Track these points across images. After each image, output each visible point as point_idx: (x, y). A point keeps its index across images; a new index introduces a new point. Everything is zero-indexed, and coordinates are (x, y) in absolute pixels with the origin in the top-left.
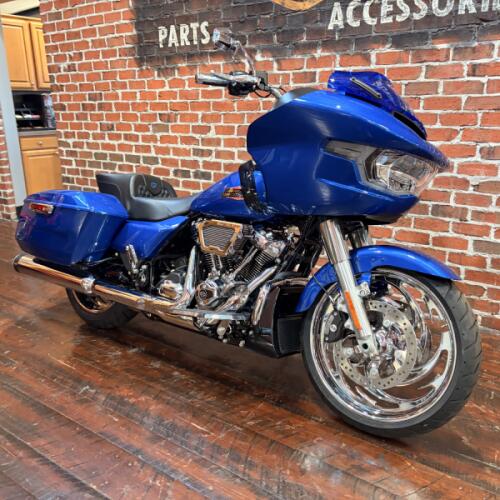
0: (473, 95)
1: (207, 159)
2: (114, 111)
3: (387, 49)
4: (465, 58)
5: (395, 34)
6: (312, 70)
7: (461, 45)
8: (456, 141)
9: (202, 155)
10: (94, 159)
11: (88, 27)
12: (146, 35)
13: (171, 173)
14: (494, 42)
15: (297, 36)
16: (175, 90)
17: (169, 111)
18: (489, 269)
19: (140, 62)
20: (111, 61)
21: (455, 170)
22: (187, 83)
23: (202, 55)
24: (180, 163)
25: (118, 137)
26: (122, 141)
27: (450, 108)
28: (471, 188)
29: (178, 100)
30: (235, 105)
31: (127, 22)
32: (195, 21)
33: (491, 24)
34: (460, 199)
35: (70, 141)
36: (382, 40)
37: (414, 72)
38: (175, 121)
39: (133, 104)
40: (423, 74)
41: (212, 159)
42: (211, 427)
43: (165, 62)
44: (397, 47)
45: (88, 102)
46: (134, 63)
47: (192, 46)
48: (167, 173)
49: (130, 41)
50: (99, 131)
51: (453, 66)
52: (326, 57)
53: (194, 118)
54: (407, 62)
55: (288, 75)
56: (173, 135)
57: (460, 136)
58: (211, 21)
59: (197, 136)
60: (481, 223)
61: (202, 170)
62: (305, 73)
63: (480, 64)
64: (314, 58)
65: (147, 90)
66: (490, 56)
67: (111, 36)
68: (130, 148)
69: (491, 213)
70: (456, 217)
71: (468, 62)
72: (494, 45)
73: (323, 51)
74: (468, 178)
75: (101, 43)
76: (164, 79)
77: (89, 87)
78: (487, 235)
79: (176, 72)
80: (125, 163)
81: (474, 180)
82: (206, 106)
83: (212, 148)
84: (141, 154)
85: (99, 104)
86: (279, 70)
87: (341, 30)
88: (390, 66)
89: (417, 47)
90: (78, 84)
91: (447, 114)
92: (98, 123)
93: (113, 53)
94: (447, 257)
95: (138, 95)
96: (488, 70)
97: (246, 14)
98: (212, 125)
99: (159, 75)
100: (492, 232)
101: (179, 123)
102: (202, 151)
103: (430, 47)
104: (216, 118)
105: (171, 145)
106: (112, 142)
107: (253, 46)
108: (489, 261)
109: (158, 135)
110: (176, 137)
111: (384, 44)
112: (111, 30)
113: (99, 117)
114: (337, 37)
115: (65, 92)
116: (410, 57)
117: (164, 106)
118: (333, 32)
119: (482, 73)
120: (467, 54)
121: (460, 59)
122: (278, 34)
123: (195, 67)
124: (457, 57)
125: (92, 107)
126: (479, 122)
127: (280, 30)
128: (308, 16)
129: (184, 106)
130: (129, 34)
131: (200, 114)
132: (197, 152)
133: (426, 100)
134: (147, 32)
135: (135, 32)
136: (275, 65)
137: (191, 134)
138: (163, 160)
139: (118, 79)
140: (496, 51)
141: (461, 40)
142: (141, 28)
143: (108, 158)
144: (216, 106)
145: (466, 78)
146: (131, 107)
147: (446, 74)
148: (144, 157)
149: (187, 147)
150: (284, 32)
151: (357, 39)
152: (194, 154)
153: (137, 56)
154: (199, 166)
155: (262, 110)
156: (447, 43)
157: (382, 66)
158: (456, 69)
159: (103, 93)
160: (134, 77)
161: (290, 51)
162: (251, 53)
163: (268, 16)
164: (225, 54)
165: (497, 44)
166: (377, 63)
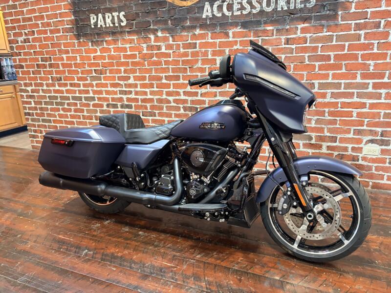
0: (288, 55)
1: (130, 96)
2: (61, 69)
3: (238, 29)
4: (282, 35)
5: (242, 21)
6: (194, 41)
7: (280, 27)
9: (126, 94)
10: (48, 100)
11: (37, 14)
12: (81, 19)
13: (105, 106)
14: (298, 26)
15: (183, 21)
16: (104, 54)
17: (101, 68)
19: (78, 37)
20: (56, 36)
22: (113, 50)
23: (122, 33)
24: (110, 99)
25: (66, 85)
26: (69, 88)
29: (107, 61)
31: (67, 11)
32: (116, 11)
33: (296, 16)
35: (29, 89)
36: (235, 25)
38: (106, 74)
39: (75, 64)
41: (133, 96)
42: (176, 263)
43: (96, 37)
44: (244, 29)
45: (40, 63)
46: (74, 38)
47: (115, 27)
48: (101, 106)
49: (69, 23)
50: (50, 81)
51: (276, 39)
52: (202, 34)
53: (119, 71)
54: (250, 37)
55: (179, 45)
56: (104, 82)
58: (127, 12)
59: (121, 82)
61: (126, 103)
62: (190, 43)
63: (291, 38)
64: (195, 34)
65: (84, 54)
66: (296, 33)
67: (55, 20)
68: (75, 92)
71: (284, 37)
72: (298, 28)
73: (200, 30)
75: (48, 24)
76: (96, 47)
77: (41, 53)
79: (105, 43)
80: (71, 101)
82: (127, 64)
83: (132, 90)
84: (83, 95)
85: (49, 64)
86: (173, 41)
87: (210, 19)
88: (241, 39)
89: (256, 29)
90: (32, 51)
92: (50, 76)
93: (58, 31)
95: (78, 58)
96: (296, 41)
97: (149, 8)
98: (131, 76)
99: (92, 46)
101: (108, 75)
102: (125, 91)
103: (263, 28)
104: (134, 71)
105: (103, 89)
106: (61, 88)
107: (156, 27)
108: (301, 145)
109: (94, 83)
110: (107, 84)
111: (236, 26)
112: (55, 16)
113: (51, 73)
114: (208, 22)
115: (22, 57)
116: (252, 34)
117: (98, 65)
118: (206, 19)
119: (292, 43)
120: (283, 33)
121: (280, 35)
122: (171, 20)
123: (118, 40)
124: (278, 34)
125: (45, 66)
126: (292, 69)
127: (173, 18)
128: (189, 10)
129: (112, 64)
130: (69, 19)
131: (122, 69)
132: (122, 92)
134: (81, 17)
136: (171, 39)
137: (117, 81)
138: (98, 98)
139: (62, 48)
140: (299, 30)
141: (280, 25)
142: (77, 15)
143: (59, 99)
144: (133, 64)
145: (284, 46)
146: (73, 66)
147: (272, 44)
148: (85, 97)
149: (115, 89)
150: (175, 19)
151: (220, 24)
152: (120, 94)
153: (75, 33)
154: (124, 101)
155: (164, 66)
156: (272, 26)
157: (236, 39)
158: (278, 41)
159: (52, 57)
160: (75, 47)
161: (180, 30)
162: (155, 32)
163: (164, 9)
164: (137, 32)
165: (300, 27)
166: (233, 38)
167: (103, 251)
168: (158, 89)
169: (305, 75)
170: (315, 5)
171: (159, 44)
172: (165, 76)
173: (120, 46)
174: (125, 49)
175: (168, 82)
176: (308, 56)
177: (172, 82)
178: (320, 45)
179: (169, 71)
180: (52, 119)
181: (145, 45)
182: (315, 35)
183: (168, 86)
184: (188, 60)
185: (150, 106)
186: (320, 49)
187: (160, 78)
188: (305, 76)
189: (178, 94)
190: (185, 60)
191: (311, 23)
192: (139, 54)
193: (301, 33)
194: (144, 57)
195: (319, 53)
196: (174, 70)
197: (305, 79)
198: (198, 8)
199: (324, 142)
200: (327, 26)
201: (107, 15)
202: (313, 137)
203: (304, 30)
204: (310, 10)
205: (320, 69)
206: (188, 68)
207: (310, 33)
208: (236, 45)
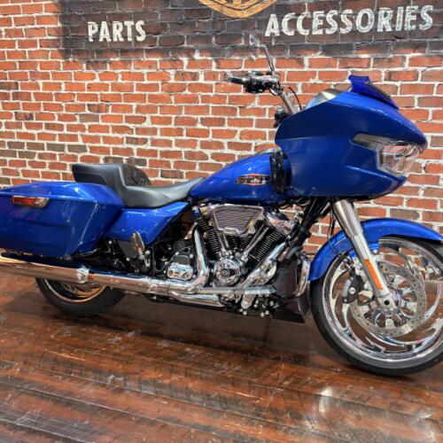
1: (143, 147)
2: (33, 101)
3: (318, 55)
4: (383, 67)
5: (325, 43)
7: (380, 56)
9: (137, 144)
10: (7, 148)
12: (72, 29)
13: (101, 160)
14: (405, 55)
15: (235, 40)
16: (106, 82)
17: (100, 102)
19: (65, 54)
20: (29, 52)
23: (137, 51)
24: (111, 151)
25: (39, 126)
26: (43, 130)
29: (110, 92)
30: (172, 98)
31: (50, 14)
32: (129, 19)
33: (404, 40)
36: (314, 49)
37: (341, 76)
38: (107, 111)
39: (57, 95)
41: (148, 147)
42: (256, 393)
43: (95, 55)
44: (327, 55)
46: (59, 56)
47: (126, 42)
48: (96, 160)
49: (53, 32)
50: (13, 120)
51: (374, 72)
52: (263, 59)
53: (128, 109)
54: (335, 67)
55: (226, 73)
56: (104, 124)
58: (147, 20)
59: (131, 126)
60: (396, 195)
61: (136, 157)
62: (244, 72)
63: (394, 72)
64: (251, 60)
65: (73, 81)
66: (402, 65)
67: (30, 27)
68: (53, 137)
71: (385, 70)
72: (405, 57)
73: (261, 54)
75: (18, 33)
76: (93, 71)
77: (2, 76)
78: (401, 204)
79: (108, 65)
80: (46, 151)
82: (142, 98)
83: (148, 137)
84: (66, 143)
85: (14, 93)
86: (218, 68)
87: (277, 38)
88: (321, 70)
89: (344, 56)
92: (13, 112)
93: (33, 44)
95: (63, 86)
96: (402, 76)
97: (184, 17)
98: (148, 116)
99: (87, 68)
100: (405, 202)
101: (110, 113)
102: (137, 139)
103: (355, 56)
104: (152, 110)
105: (101, 135)
106: (30, 131)
107: (192, 46)
109: (87, 125)
110: (108, 127)
111: (315, 51)
112: (31, 20)
113: (15, 106)
114: (273, 44)
116: (338, 64)
117: (94, 97)
118: (270, 38)
119: (396, 79)
120: (384, 63)
121: (379, 67)
122: (217, 37)
123: (130, 62)
124: (377, 65)
125: (5, 96)
127: (219, 34)
128: (246, 24)
129: (118, 98)
130: (53, 26)
131: (134, 105)
132: (130, 141)
134: (73, 25)
136: (214, 64)
137: (124, 124)
138: (91, 148)
139: (38, 68)
140: (407, 62)
141: (380, 52)
142: (66, 21)
143: (26, 147)
144: (152, 98)
145: (384, 82)
146: (54, 98)
148: (69, 146)
149: (120, 136)
150: (222, 35)
151: (292, 46)
152: (127, 143)
153: (61, 48)
154: (133, 153)
155: (200, 104)
156: (368, 53)
157: (314, 70)
158: (375, 75)
159: (19, 82)
160: (58, 68)
161: (229, 52)
162: (189, 52)
163: (207, 21)
164: (162, 52)
165: (408, 56)
166: (310, 67)
167: (138, 376)
168: (188, 138)
170: (432, 27)
171: (195, 71)
172: (202, 119)
173: (133, 70)
174: (141, 76)
175: (206, 128)
176: (419, 99)
177: (211, 128)
178: (437, 84)
179: (208, 112)
180: (11, 177)
181: (172, 72)
182: (429, 69)
183: (206, 133)
184: (238, 96)
185: (175, 162)
186: (435, 89)
187: (194, 122)
189: (220, 145)
190: (233, 96)
191: (424, 52)
192: (162, 84)
193: (410, 65)
194: (171, 89)
195: (435, 95)
196: (215, 111)
198: (260, 22)
199: (435, 221)
201: (115, 24)
202: (420, 213)
203: (413, 62)
204: (425, 34)
205: (434, 118)
206: (238, 109)
207: (423, 66)
208: (314, 78)
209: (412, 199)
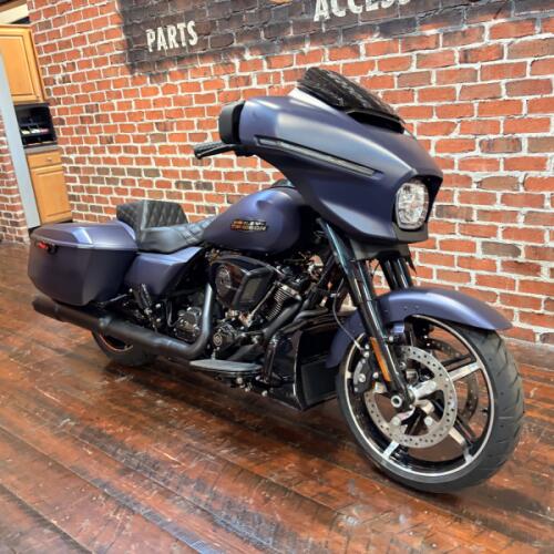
0: (467, 84)
1: (207, 168)
2: (112, 123)
3: (375, 39)
4: (455, 44)
5: (382, 21)
6: (302, 66)
7: (450, 29)
8: (454, 135)
9: (202, 165)
10: (97, 175)
11: (77, 35)
12: (134, 39)
13: (173, 185)
15: (284, 31)
16: (169, 96)
17: (165, 120)
18: (500, 273)
19: (132, 69)
20: (103, 70)
21: (456, 167)
22: (179, 88)
23: (192, 57)
24: (180, 173)
25: (118, 150)
26: (123, 154)
27: (445, 99)
28: (474, 186)
29: (173, 107)
31: (115, 26)
32: (181, 21)
33: (480, 3)
34: (464, 197)
35: (72, 157)
36: (368, 30)
37: (405, 62)
38: (172, 129)
39: (129, 114)
40: (414, 64)
41: (212, 168)
42: (184, 457)
43: (156, 67)
44: (385, 37)
45: (85, 114)
46: (127, 71)
47: (182, 48)
48: (169, 185)
49: (120, 47)
50: (99, 145)
51: (444, 53)
52: (314, 51)
53: (190, 125)
54: (397, 52)
55: (278, 73)
56: (171, 144)
57: (458, 129)
58: (197, 20)
60: (487, 223)
61: (203, 180)
62: (295, 70)
63: (472, 50)
64: (303, 53)
65: (141, 98)
66: (480, 39)
67: (101, 43)
68: (130, 161)
69: (496, 212)
70: (462, 218)
71: (459, 48)
72: (484, 27)
73: (311, 45)
74: (471, 174)
75: (91, 51)
76: (156, 85)
77: (85, 99)
78: (495, 235)
79: (168, 77)
80: (127, 177)
81: (476, 176)
83: (211, 157)
84: (142, 167)
85: (96, 116)
86: (270, 68)
87: (327, 22)
88: (380, 57)
89: (406, 35)
90: (74, 96)
91: (443, 106)
92: (97, 136)
93: (104, 61)
94: (456, 261)
95: (133, 104)
96: (481, 54)
97: (231, 11)
98: (209, 132)
99: (151, 82)
100: (500, 232)
101: (175, 131)
103: (419, 34)
104: (212, 124)
105: (170, 156)
106: (112, 156)
107: (241, 44)
108: (498, 264)
109: (157, 145)
110: (175, 147)
111: (372, 33)
112: (99, 36)
113: (98, 130)
114: (324, 29)
115: (62, 106)
116: (400, 46)
117: (159, 115)
118: (319, 24)
119: (474, 60)
120: (457, 39)
121: (450, 45)
122: (265, 30)
123: (186, 70)
124: (447, 43)
125: (90, 120)
126: (476, 112)
127: (266, 26)
128: (293, 7)
129: (179, 113)
130: (119, 39)
132: (196, 161)
133: (421, 92)
134: (135, 36)
135: (123, 37)
136: (265, 63)
137: (189, 143)
139: (112, 88)
140: (487, 33)
141: (451, 25)
142: (129, 32)
143: (111, 173)
144: (210, 110)
145: (459, 66)
146: (127, 118)
147: (437, 62)
148: (145, 170)
149: (186, 157)
150: (269, 27)
151: (344, 30)
152: (194, 164)
153: (128, 63)
154: (200, 176)
156: (436, 28)
157: (372, 58)
158: (447, 56)
159: (99, 104)
160: (128, 85)
161: (278, 47)
162: (240, 52)
163: (253, 11)
164: (214, 55)
165: (487, 25)
166: (367, 55)
169: (502, 122)
171: (247, 74)
173: (190, 80)
174: (196, 87)
176: (507, 84)
178: (529, 60)
180: (103, 205)
182: (518, 41)
186: (528, 68)
188: (502, 126)
191: (508, 16)
192: (219, 93)
193: (492, 37)
194: (226, 99)
195: (528, 77)
197: (502, 131)
198: (307, 3)
199: (544, 259)
200: (543, 20)
202: (522, 249)
205: (530, 111)
207: (509, 37)
208: (372, 69)
209: (509, 228)
